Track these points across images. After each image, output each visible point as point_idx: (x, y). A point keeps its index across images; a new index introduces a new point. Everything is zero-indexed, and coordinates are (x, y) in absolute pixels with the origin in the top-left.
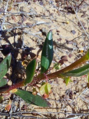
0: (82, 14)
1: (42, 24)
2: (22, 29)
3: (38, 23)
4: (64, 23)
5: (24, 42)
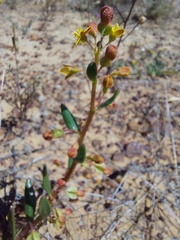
0: (96, 130)
1: (40, 160)
2: (14, 175)
3: (34, 161)
5: (18, 191)
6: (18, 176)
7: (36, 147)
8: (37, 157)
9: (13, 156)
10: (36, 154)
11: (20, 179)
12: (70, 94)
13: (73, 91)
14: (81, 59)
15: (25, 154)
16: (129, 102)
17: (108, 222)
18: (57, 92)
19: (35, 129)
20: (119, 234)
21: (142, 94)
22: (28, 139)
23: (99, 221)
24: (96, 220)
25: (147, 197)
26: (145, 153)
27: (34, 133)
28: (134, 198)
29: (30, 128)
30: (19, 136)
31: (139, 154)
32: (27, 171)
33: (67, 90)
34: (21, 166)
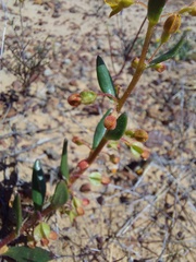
1: (46, 142)
2: (15, 156)
3: (39, 142)
4: (81, 132)
5: (20, 176)
6: (19, 158)
7: (41, 127)
8: (42, 138)
9: (14, 136)
10: (41, 135)
11: (22, 162)
12: (81, 70)
13: (84, 68)
14: (94, 33)
15: (28, 134)
16: (149, 86)
17: (124, 217)
18: (65, 67)
19: (41, 106)
20: (136, 230)
21: (164, 79)
22: (31, 117)
23: (113, 215)
24: (110, 214)
25: (169, 192)
26: (166, 143)
27: (38, 111)
28: (154, 193)
29: (34, 105)
30: (21, 113)
31: (160, 145)
32: (31, 153)
33: (78, 66)
34: (24, 147)
